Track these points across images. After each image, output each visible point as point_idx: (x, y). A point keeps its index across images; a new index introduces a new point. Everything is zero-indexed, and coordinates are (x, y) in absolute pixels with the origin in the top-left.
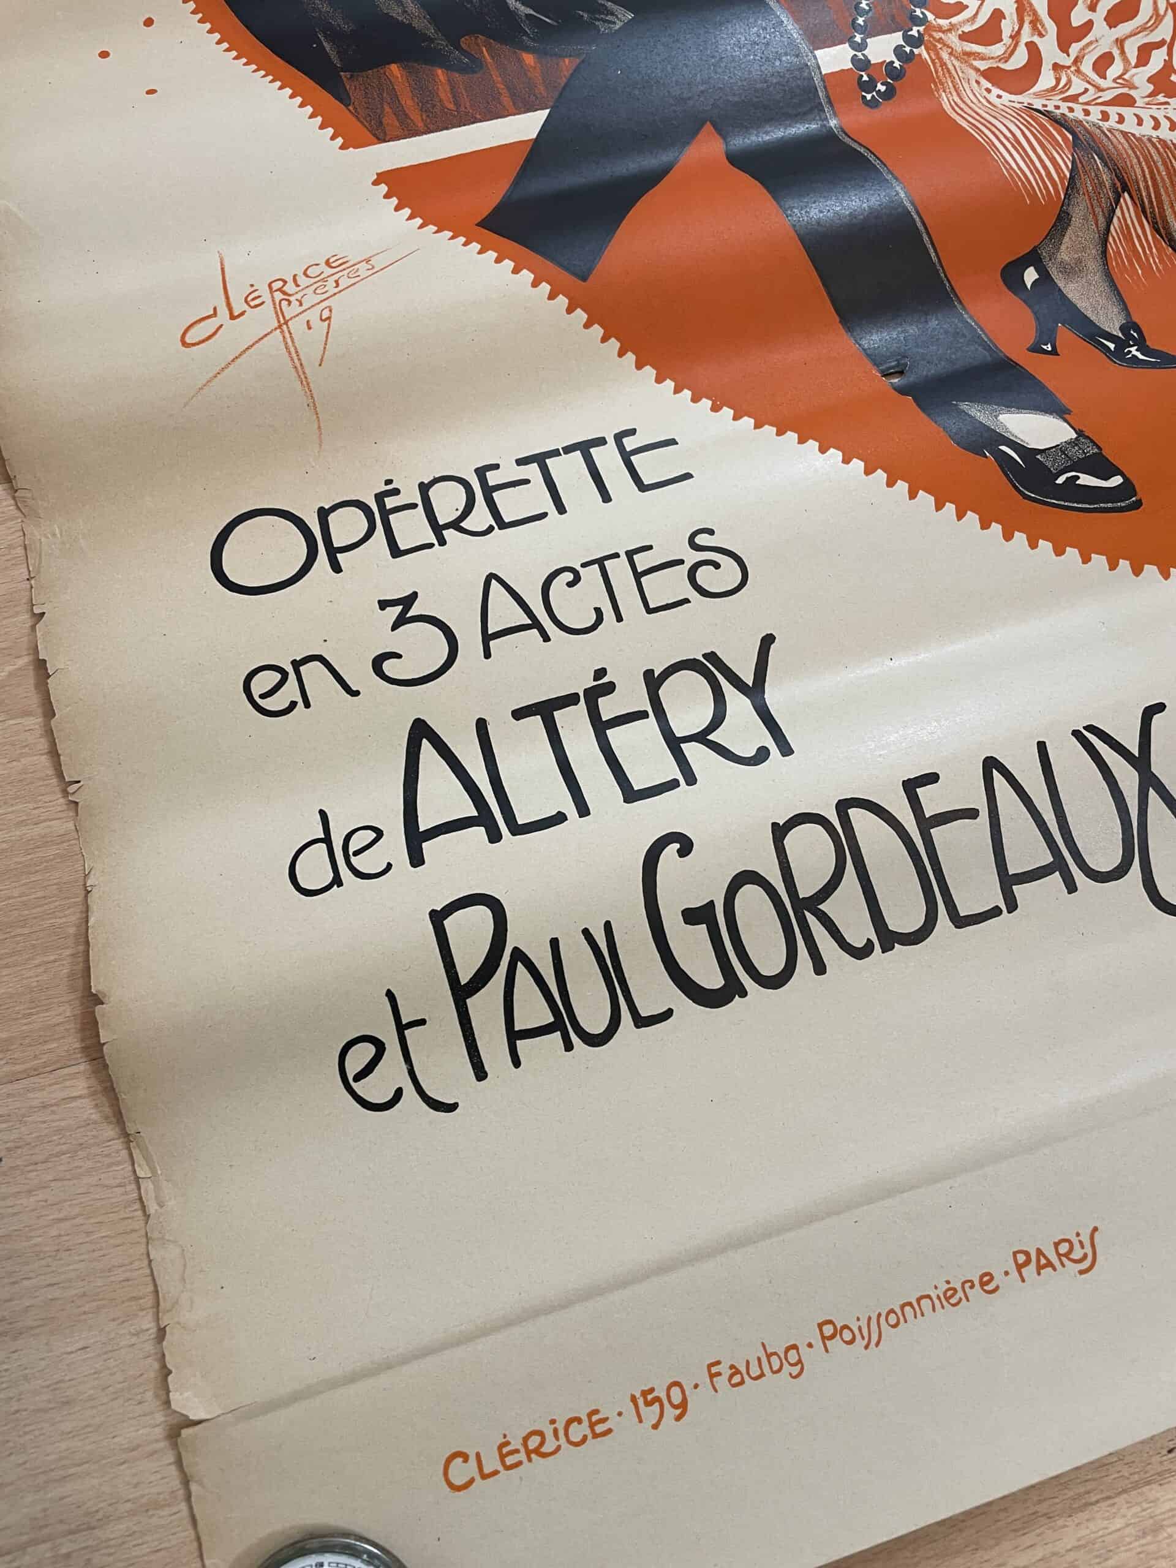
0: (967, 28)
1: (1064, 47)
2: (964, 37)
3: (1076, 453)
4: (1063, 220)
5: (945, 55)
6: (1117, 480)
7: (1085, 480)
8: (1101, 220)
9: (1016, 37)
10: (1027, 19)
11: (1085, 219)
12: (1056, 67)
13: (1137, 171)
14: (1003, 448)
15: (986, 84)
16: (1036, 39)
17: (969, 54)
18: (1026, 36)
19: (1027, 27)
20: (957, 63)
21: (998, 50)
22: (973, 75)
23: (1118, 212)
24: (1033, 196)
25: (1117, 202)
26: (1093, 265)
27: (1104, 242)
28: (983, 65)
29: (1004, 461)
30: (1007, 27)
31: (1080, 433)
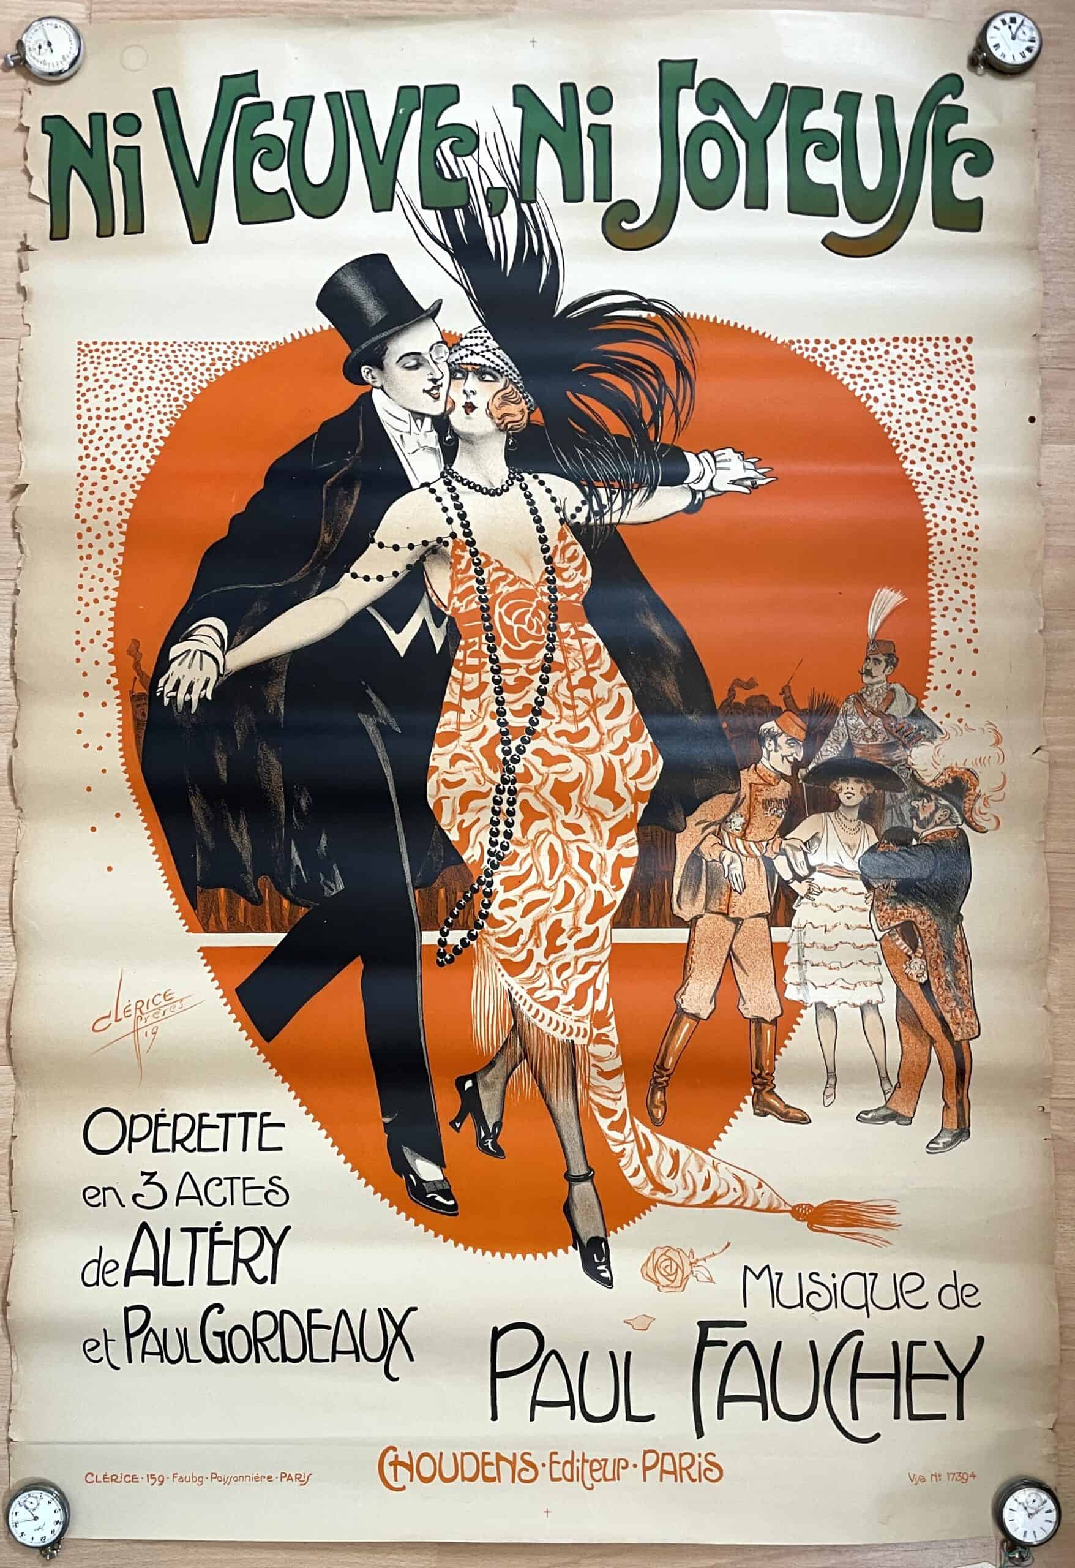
0: (502, 936)
1: (546, 956)
2: (498, 940)
3: (439, 1186)
4: (492, 1064)
5: (485, 948)
6: (451, 1203)
7: (439, 1199)
8: (510, 1068)
9: (524, 945)
10: (534, 937)
11: (502, 1066)
12: (539, 965)
13: (535, 1051)
14: (411, 1176)
15: (500, 966)
16: (534, 949)
17: (496, 949)
18: (529, 946)
19: (532, 941)
20: (489, 953)
21: (513, 950)
22: (495, 960)
23: (519, 1067)
24: (481, 1052)
25: (520, 1062)
26: (499, 1086)
27: (508, 1077)
28: (501, 956)
29: (409, 1180)
30: (522, 939)
31: (445, 1178)
